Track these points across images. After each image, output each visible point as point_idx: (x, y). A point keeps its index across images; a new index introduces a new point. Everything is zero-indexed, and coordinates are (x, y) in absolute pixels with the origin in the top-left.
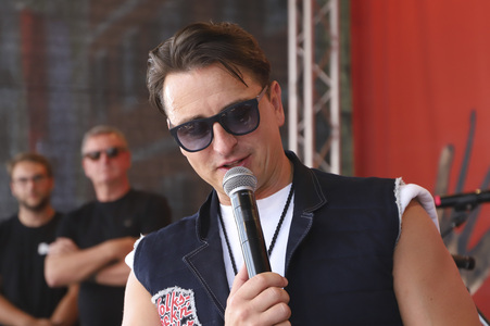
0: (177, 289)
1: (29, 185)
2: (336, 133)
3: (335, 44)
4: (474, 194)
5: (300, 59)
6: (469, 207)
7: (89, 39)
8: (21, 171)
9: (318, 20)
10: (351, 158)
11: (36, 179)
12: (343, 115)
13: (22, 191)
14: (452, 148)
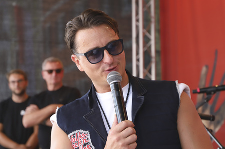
0: (81, 131)
1: (16, 84)
2: (153, 60)
3: (153, 20)
4: (215, 87)
5: (137, 27)
6: (212, 93)
7: (42, 19)
8: (13, 78)
9: (145, 9)
10: (160, 71)
11: (19, 81)
12: (157, 52)
13: (13, 87)
14: (207, 66)
